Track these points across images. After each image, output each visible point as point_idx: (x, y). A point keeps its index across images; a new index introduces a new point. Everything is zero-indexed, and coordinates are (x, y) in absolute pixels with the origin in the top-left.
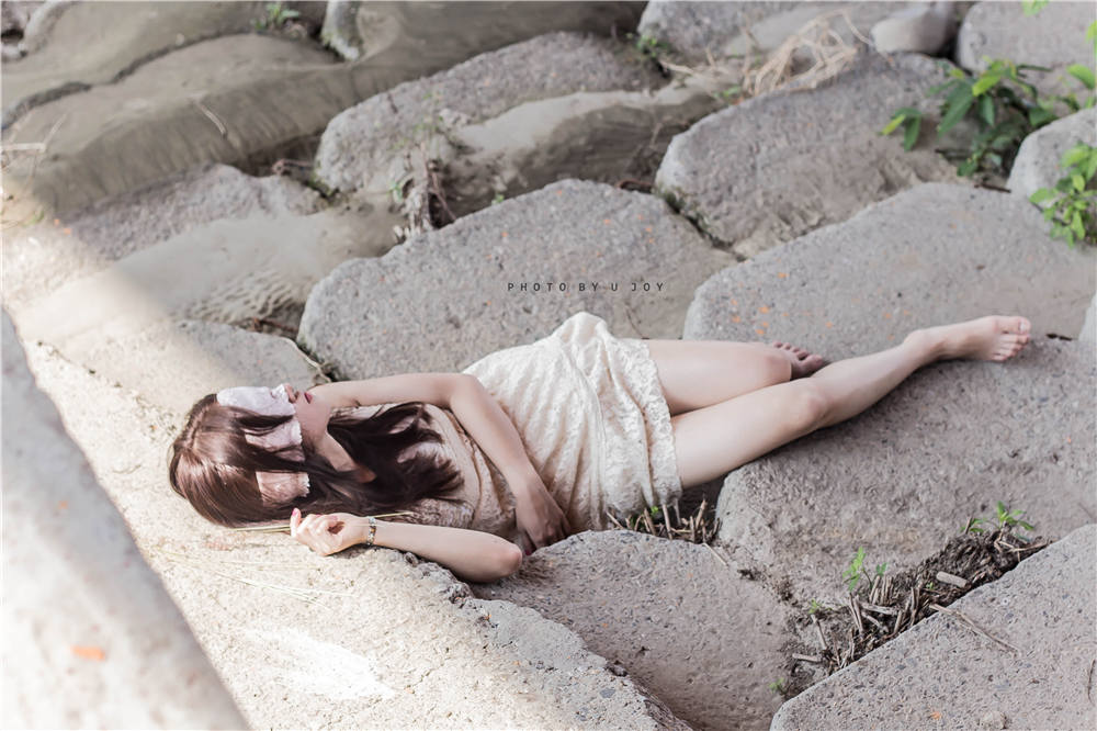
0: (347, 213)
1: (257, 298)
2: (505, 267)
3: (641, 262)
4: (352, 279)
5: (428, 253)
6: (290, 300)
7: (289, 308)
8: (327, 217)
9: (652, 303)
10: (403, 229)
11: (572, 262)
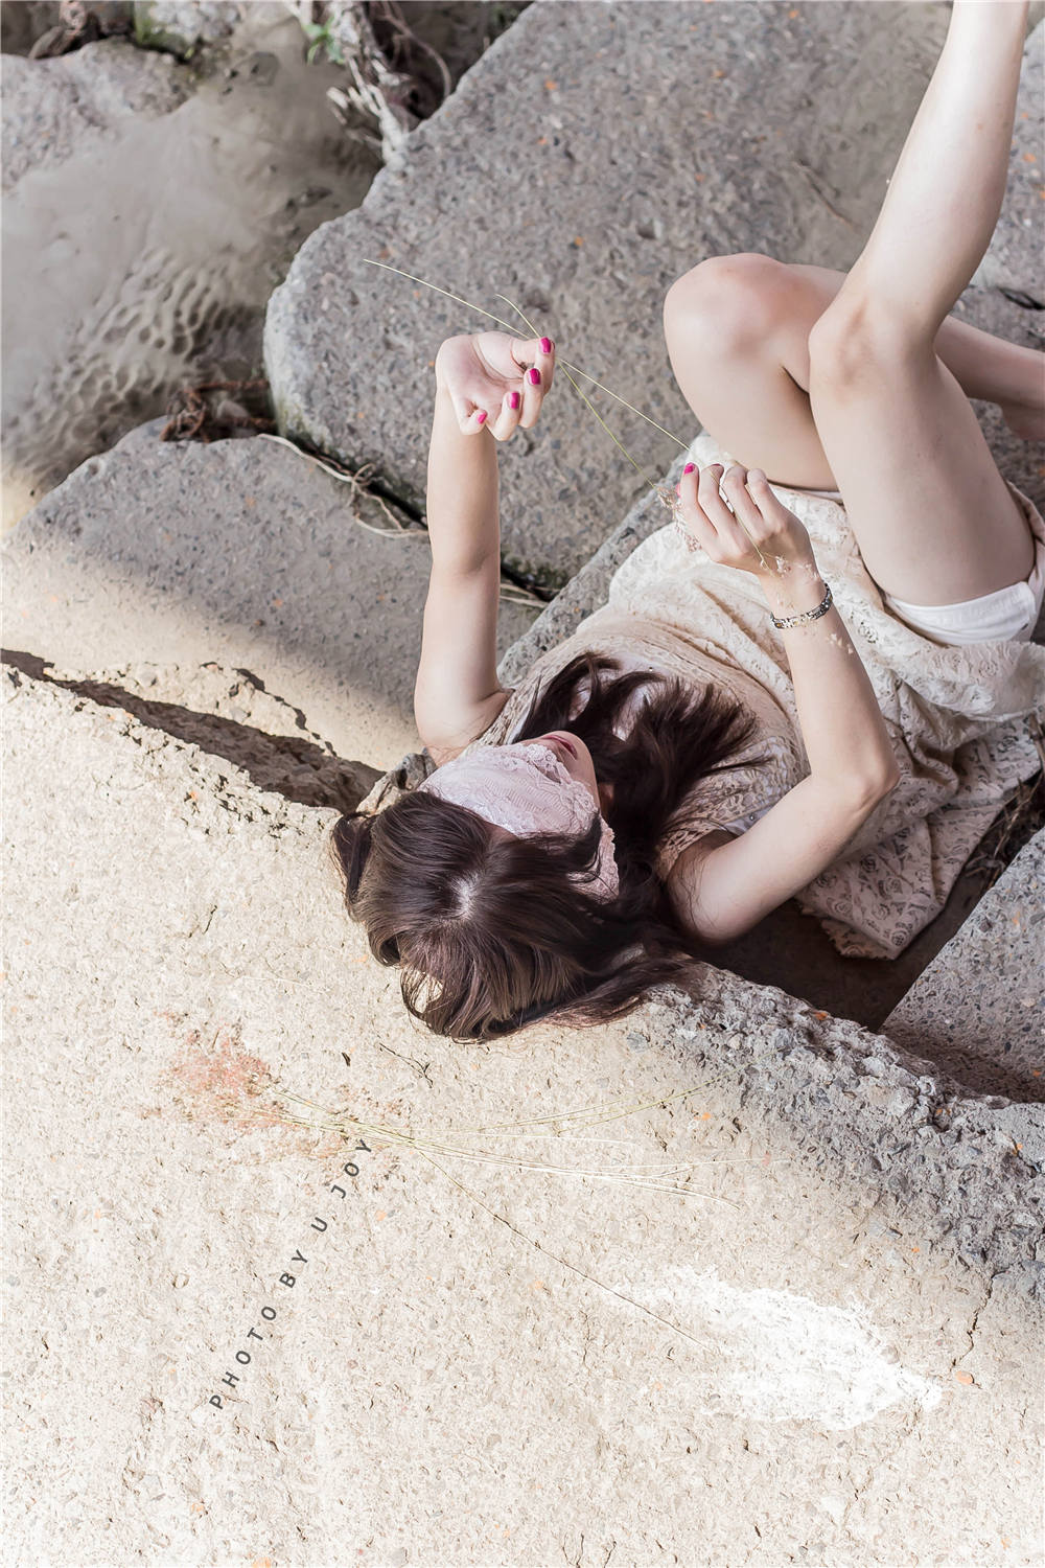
0: (235, 85)
1: (157, 320)
2: (579, 156)
3: (793, 66)
4: (332, 269)
5: (440, 169)
6: (215, 306)
7: (218, 325)
8: (202, 106)
9: (844, 146)
10: (346, 93)
11: (683, 105)
